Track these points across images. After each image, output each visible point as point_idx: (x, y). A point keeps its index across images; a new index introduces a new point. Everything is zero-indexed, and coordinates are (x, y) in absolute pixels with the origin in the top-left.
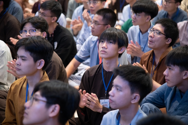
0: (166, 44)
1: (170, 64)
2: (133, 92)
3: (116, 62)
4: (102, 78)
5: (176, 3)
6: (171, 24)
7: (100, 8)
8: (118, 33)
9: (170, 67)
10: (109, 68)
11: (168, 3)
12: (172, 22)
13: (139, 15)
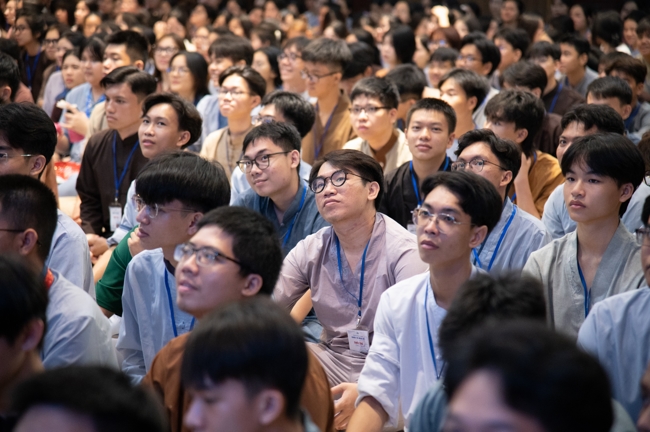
0: (244, 296)
6: (252, 224)
13: (160, 210)
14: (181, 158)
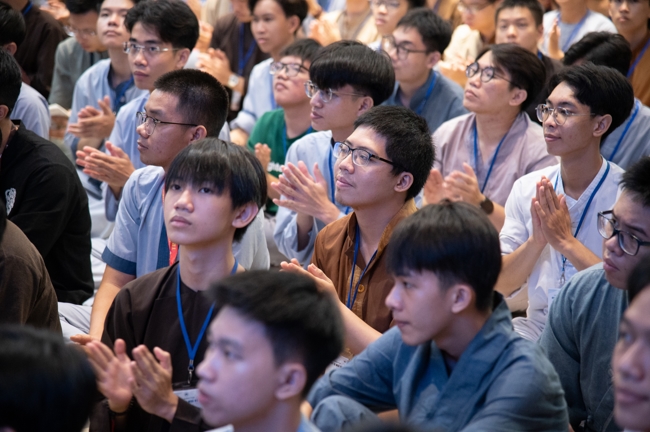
0: (396, 192)
1: (406, 269)
2: (280, 359)
3: (225, 258)
4: (177, 315)
5: (428, 52)
6: (406, 125)
7: (170, 69)
8: (232, 157)
9: (407, 279)
10: (198, 277)
11: (401, 50)
12: (408, 118)
13: (333, 94)
14: (351, 46)
